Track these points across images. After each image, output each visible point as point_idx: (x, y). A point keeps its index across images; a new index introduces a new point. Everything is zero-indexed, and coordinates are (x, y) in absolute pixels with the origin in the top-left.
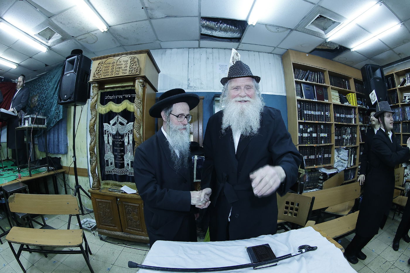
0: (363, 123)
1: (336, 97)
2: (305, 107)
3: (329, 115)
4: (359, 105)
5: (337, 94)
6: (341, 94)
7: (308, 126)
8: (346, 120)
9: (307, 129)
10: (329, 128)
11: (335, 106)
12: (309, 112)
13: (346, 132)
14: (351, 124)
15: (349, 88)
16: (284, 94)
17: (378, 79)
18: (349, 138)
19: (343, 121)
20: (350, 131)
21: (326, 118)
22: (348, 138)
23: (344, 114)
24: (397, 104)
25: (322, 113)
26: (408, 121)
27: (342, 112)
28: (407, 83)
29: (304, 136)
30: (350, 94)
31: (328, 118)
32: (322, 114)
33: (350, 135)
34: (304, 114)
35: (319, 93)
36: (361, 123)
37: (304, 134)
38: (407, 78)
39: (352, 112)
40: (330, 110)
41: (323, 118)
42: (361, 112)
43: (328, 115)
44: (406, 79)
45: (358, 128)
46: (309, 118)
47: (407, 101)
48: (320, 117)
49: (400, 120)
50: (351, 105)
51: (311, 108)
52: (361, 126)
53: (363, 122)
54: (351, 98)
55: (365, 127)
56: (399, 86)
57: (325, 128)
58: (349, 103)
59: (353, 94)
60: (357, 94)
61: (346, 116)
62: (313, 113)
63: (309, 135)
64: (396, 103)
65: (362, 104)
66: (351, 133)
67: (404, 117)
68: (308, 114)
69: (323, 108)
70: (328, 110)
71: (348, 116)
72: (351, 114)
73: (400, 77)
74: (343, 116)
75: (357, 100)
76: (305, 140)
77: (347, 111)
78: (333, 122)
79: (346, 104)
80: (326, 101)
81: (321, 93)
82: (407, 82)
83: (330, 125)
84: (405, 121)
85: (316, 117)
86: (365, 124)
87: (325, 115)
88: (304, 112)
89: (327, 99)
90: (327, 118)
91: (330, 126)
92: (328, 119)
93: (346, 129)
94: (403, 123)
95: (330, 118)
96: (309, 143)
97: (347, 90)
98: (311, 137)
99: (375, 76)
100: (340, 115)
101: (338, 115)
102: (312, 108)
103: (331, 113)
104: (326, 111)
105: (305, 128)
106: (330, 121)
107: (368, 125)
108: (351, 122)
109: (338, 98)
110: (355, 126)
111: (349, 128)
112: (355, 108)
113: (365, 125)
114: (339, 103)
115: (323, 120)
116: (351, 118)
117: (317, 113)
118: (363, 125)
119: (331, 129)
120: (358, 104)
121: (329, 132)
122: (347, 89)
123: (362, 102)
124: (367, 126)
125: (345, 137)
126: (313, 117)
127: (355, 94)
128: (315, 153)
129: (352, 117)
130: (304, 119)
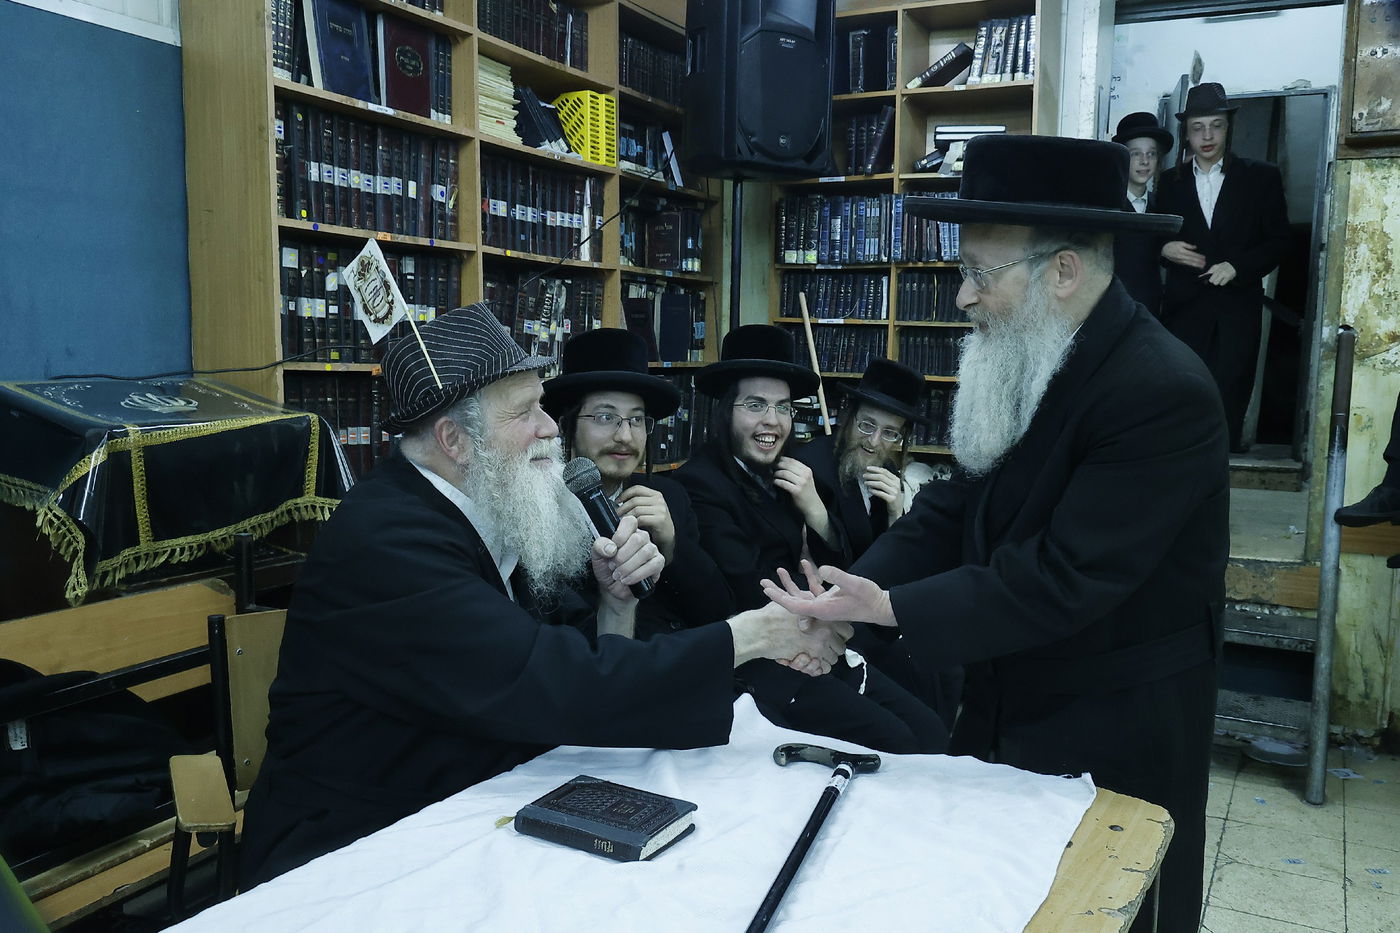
0: (639, 262)
1: (495, 104)
2: (315, 143)
3: (451, 203)
4: (626, 165)
5: (507, 89)
6: (529, 91)
7: (331, 256)
8: (544, 237)
9: (323, 275)
10: (447, 275)
11: (493, 154)
12: (337, 176)
13: (540, 303)
14: (576, 263)
15: (580, 61)
16: (169, 36)
17: (789, 35)
18: (559, 338)
19: (527, 239)
20: (562, 301)
21: (429, 216)
22: (552, 337)
23: (534, 206)
24: (877, 177)
25: (412, 185)
26: (940, 265)
27: (526, 191)
28: (976, 72)
29: (306, 313)
30: (585, 96)
31: (443, 217)
32: (412, 193)
33: (567, 322)
34: (306, 182)
35: (403, 64)
36: (624, 263)
37: (306, 304)
38: (988, 46)
39: (582, 196)
40: (456, 173)
41: (415, 217)
42: (635, 203)
43: (442, 205)
44: (979, 51)
45: (614, 286)
46: (333, 210)
47: (950, 165)
48: (400, 211)
49: (885, 259)
50: (583, 157)
51: (347, 151)
52: (628, 279)
53: (639, 260)
54: (587, 121)
55: (651, 282)
56: (918, 81)
57: (426, 274)
58: (569, 145)
59: (602, 97)
60: (623, 98)
61: (544, 219)
62: (357, 180)
63: (333, 309)
64: (875, 171)
65: (640, 160)
66: (567, 313)
67: (920, 244)
68: (331, 186)
69: (417, 158)
70: (451, 177)
71: (557, 219)
72: (574, 208)
73: (932, 35)
74: (530, 214)
75: (622, 133)
76: (312, 335)
77: (554, 192)
78: (472, 242)
79: (552, 149)
80: (438, 120)
81: (416, 69)
82: (977, 64)
83: (458, 258)
84: (920, 265)
85: (372, 208)
86: (651, 266)
87: (426, 203)
88: (305, 171)
89: (445, 108)
90: (438, 219)
91: (454, 268)
92: (444, 227)
93: (544, 289)
94: (906, 274)
95: (455, 219)
96: (334, 355)
97: (568, 68)
98: (347, 322)
99: (773, 18)
100: (511, 206)
101: (501, 208)
102: (357, 154)
103: (465, 195)
104: (431, 180)
105: (310, 265)
106: (458, 234)
107: (669, 274)
108: (573, 250)
109: (509, 108)
110: (594, 277)
111: (558, 282)
112: (600, 177)
113: (651, 271)
114: (514, 141)
115: (416, 225)
116: (570, 229)
117: (384, 186)
118: (641, 275)
119: (459, 283)
120: (622, 158)
121: (446, 298)
122: (562, 60)
123: (643, 144)
124: (663, 278)
125: (539, 330)
126: (359, 209)
127: (614, 97)
128: (370, 411)
129: (576, 226)
130: (304, 213)
